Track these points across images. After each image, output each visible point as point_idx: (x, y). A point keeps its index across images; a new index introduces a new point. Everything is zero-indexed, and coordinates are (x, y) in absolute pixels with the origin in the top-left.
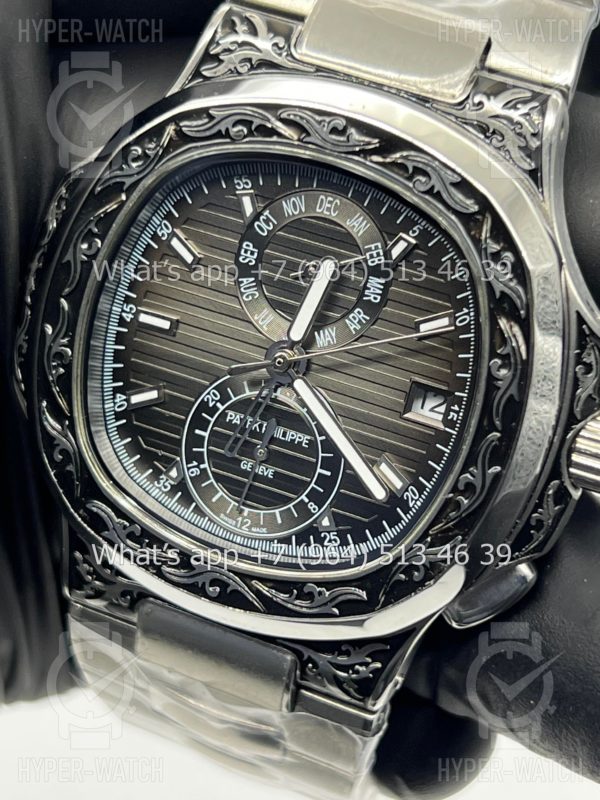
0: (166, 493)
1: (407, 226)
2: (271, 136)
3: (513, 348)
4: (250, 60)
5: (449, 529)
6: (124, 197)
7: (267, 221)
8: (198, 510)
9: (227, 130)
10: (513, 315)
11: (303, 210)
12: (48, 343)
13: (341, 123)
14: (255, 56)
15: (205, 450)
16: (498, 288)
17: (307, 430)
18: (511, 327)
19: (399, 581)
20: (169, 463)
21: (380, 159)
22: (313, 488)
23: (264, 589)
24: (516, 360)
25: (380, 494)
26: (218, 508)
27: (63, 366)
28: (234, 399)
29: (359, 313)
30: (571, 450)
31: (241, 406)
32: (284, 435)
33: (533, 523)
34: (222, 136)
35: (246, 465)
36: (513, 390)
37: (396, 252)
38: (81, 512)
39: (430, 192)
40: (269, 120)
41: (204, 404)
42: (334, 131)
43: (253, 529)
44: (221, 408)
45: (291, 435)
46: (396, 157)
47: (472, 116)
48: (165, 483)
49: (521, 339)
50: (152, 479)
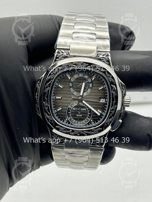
0: (66, 123)
1: (93, 75)
4: (63, 57)
5: (111, 116)
7: (72, 79)
8: (72, 124)
10: (113, 84)
11: (78, 76)
12: (44, 105)
14: (64, 56)
15: (70, 115)
16: (110, 81)
17: (85, 108)
18: (113, 86)
19: (106, 125)
20: (65, 118)
21: (89, 67)
22: (88, 116)
23: (86, 132)
24: (115, 90)
25: (99, 114)
26: (75, 123)
27: (48, 107)
28: (73, 106)
29: (89, 89)
30: (124, 101)
31: (74, 107)
32: (82, 110)
33: (121, 113)
35: (77, 115)
36: (116, 94)
37: (93, 79)
38: (55, 128)
40: (71, 65)
41: (69, 108)
42: (82, 64)
43: (81, 125)
44: (72, 108)
45: (83, 109)
46: (91, 66)
47: (98, 58)
48: (65, 121)
49: (115, 87)
50: (63, 121)
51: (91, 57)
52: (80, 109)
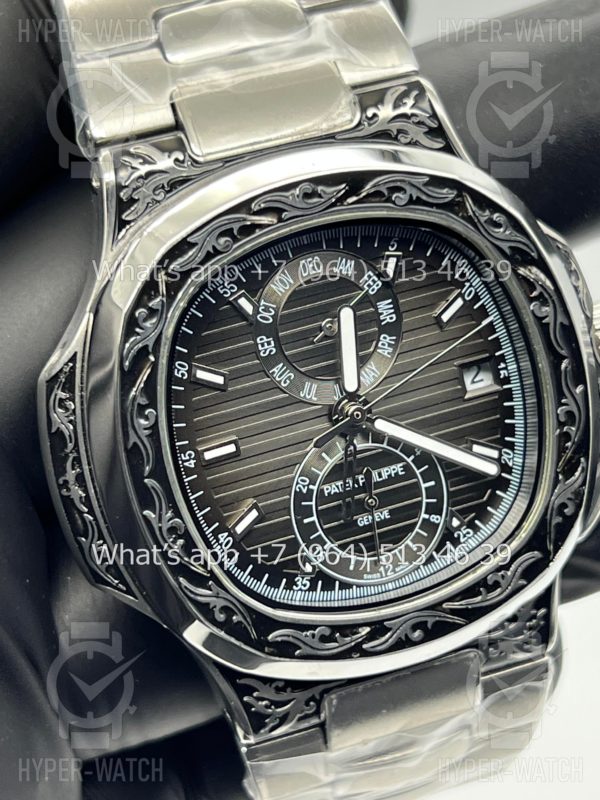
0: (309, 590)
1: (385, 244)
2: (254, 232)
3: (541, 286)
4: (161, 186)
5: (571, 458)
6: (152, 358)
7: (266, 309)
9: (214, 247)
10: (527, 260)
11: (292, 282)
12: (156, 526)
13: (308, 187)
14: (164, 179)
15: (321, 532)
16: (505, 246)
17: (392, 459)
18: (530, 271)
19: (558, 524)
20: (298, 564)
21: (354, 199)
22: (427, 504)
23: (456, 605)
24: (549, 294)
25: (492, 470)
26: (357, 574)
27: (180, 537)
28: (322, 474)
29: (385, 338)
31: (329, 479)
32: (380, 475)
34: (214, 256)
35: (363, 520)
36: (561, 319)
37: (390, 271)
38: (266, 649)
39: (411, 201)
40: (245, 220)
41: (298, 494)
43: (397, 570)
44: (315, 488)
45: (386, 472)
46: (368, 188)
47: (374, 129)
48: (302, 582)
49: (542, 276)
50: (289, 586)
51: (329, 139)
52: (368, 476)
